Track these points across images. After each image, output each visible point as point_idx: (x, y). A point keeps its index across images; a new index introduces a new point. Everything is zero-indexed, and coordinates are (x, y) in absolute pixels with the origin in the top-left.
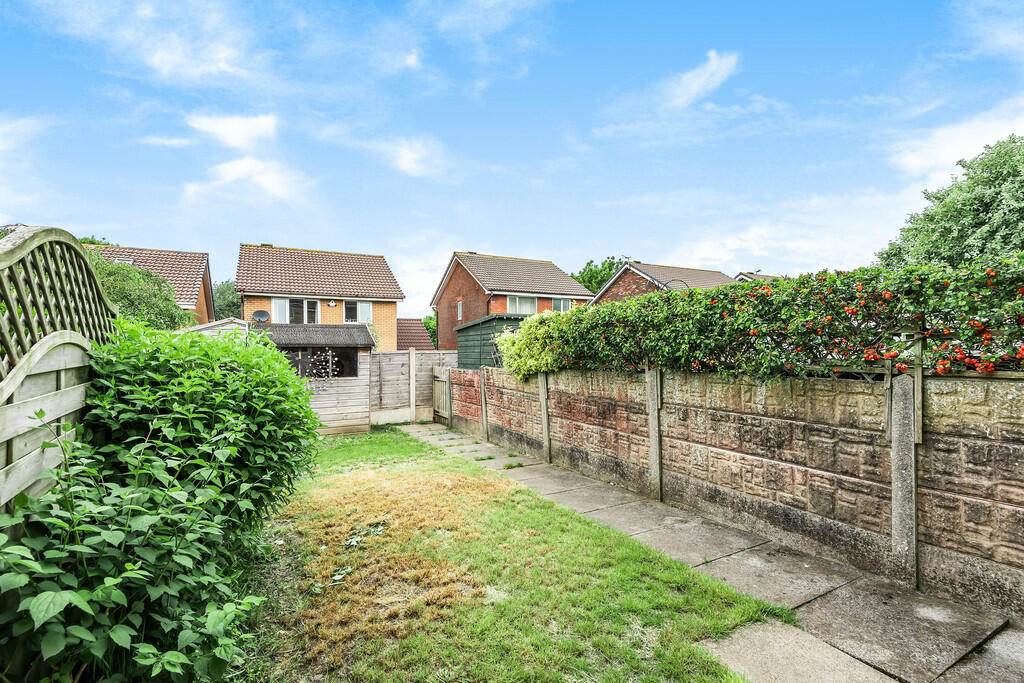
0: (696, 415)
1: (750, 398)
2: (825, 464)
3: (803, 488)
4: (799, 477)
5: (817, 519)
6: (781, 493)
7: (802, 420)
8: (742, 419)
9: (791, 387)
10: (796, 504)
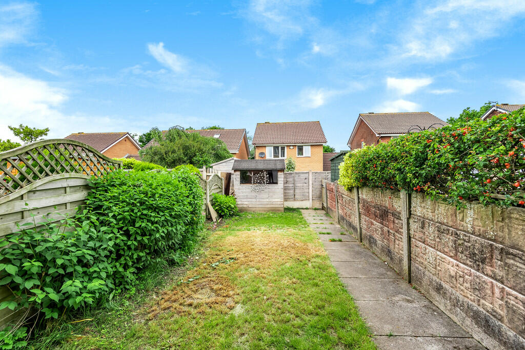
0: (429, 226)
1: (463, 218)
2: (519, 286)
3: (501, 302)
4: (497, 291)
5: (511, 334)
6: (484, 301)
7: (501, 243)
8: (457, 234)
9: (492, 212)
10: (494, 313)
